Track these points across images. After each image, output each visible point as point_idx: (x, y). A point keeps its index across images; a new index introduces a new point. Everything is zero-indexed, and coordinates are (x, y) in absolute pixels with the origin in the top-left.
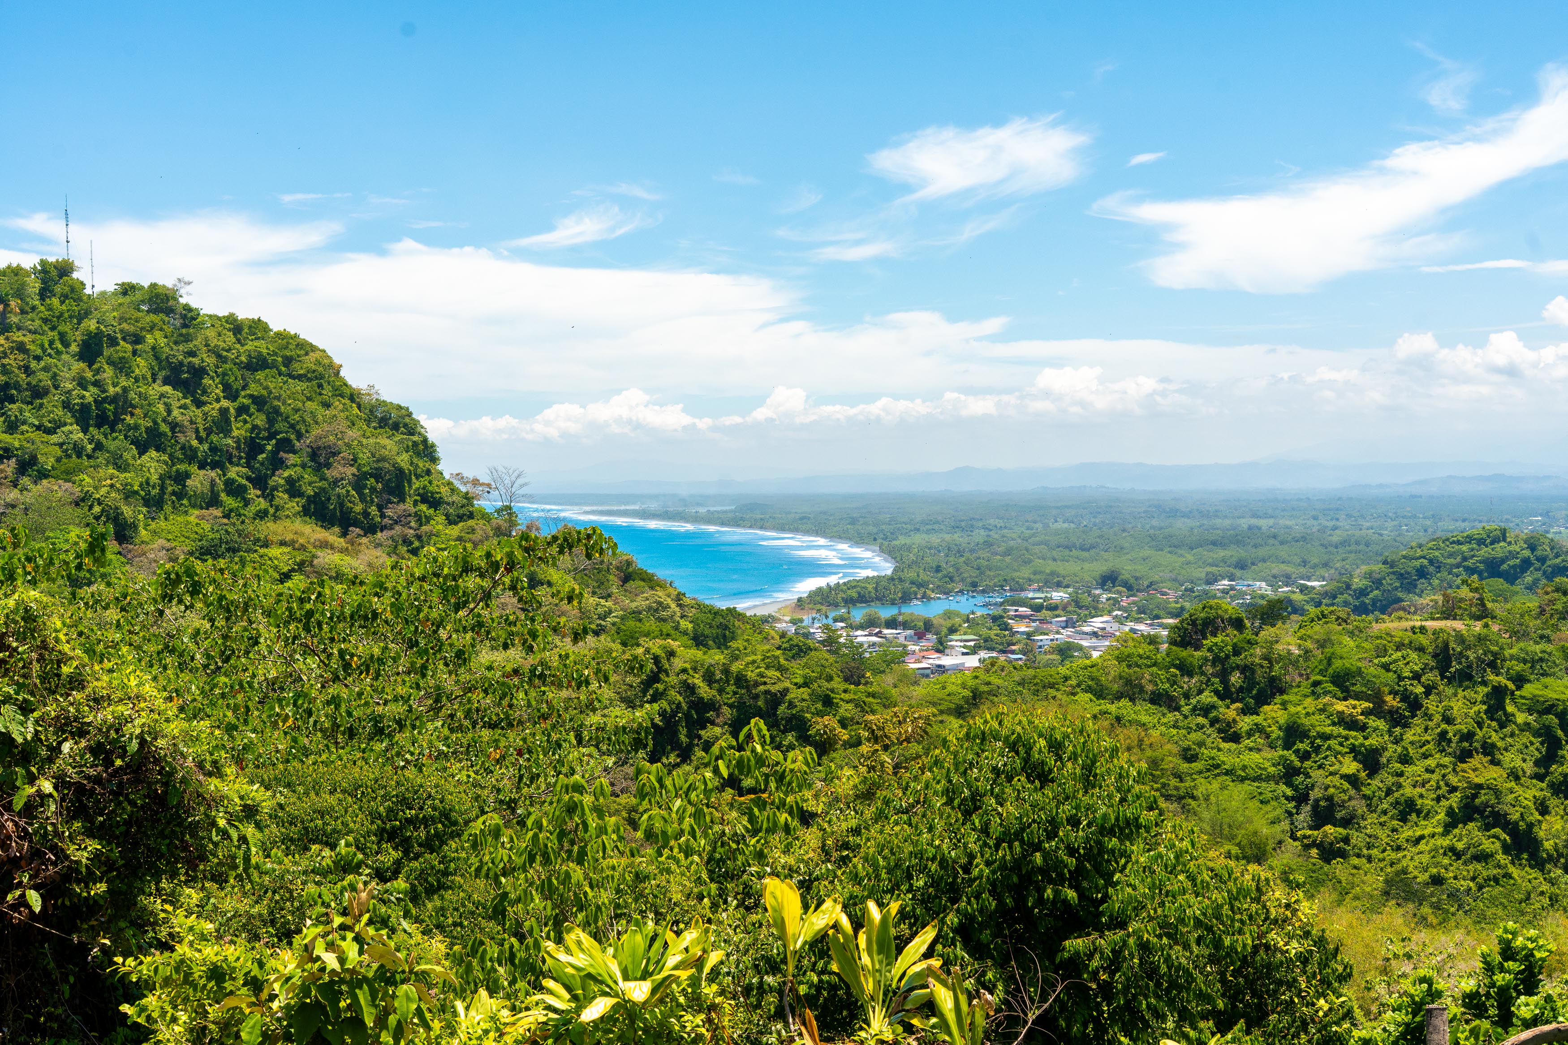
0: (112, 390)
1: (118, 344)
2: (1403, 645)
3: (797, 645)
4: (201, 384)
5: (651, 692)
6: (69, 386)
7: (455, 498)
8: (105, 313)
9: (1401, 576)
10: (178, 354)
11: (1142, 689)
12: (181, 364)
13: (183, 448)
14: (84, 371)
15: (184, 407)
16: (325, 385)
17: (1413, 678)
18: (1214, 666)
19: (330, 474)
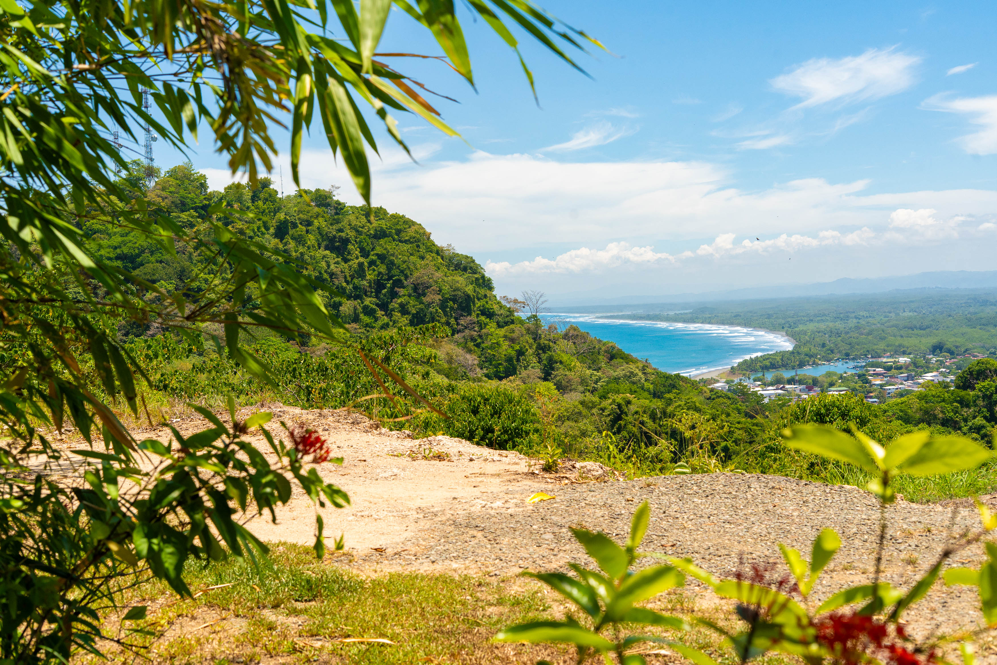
0: (294, 255)
1: (297, 227)
3: (721, 396)
4: (347, 248)
5: (617, 426)
7: (502, 311)
8: (290, 208)
10: (332, 231)
11: (935, 417)
12: (335, 237)
13: (337, 288)
14: (278, 244)
15: (337, 263)
16: (421, 246)
18: (984, 401)
19: (425, 300)
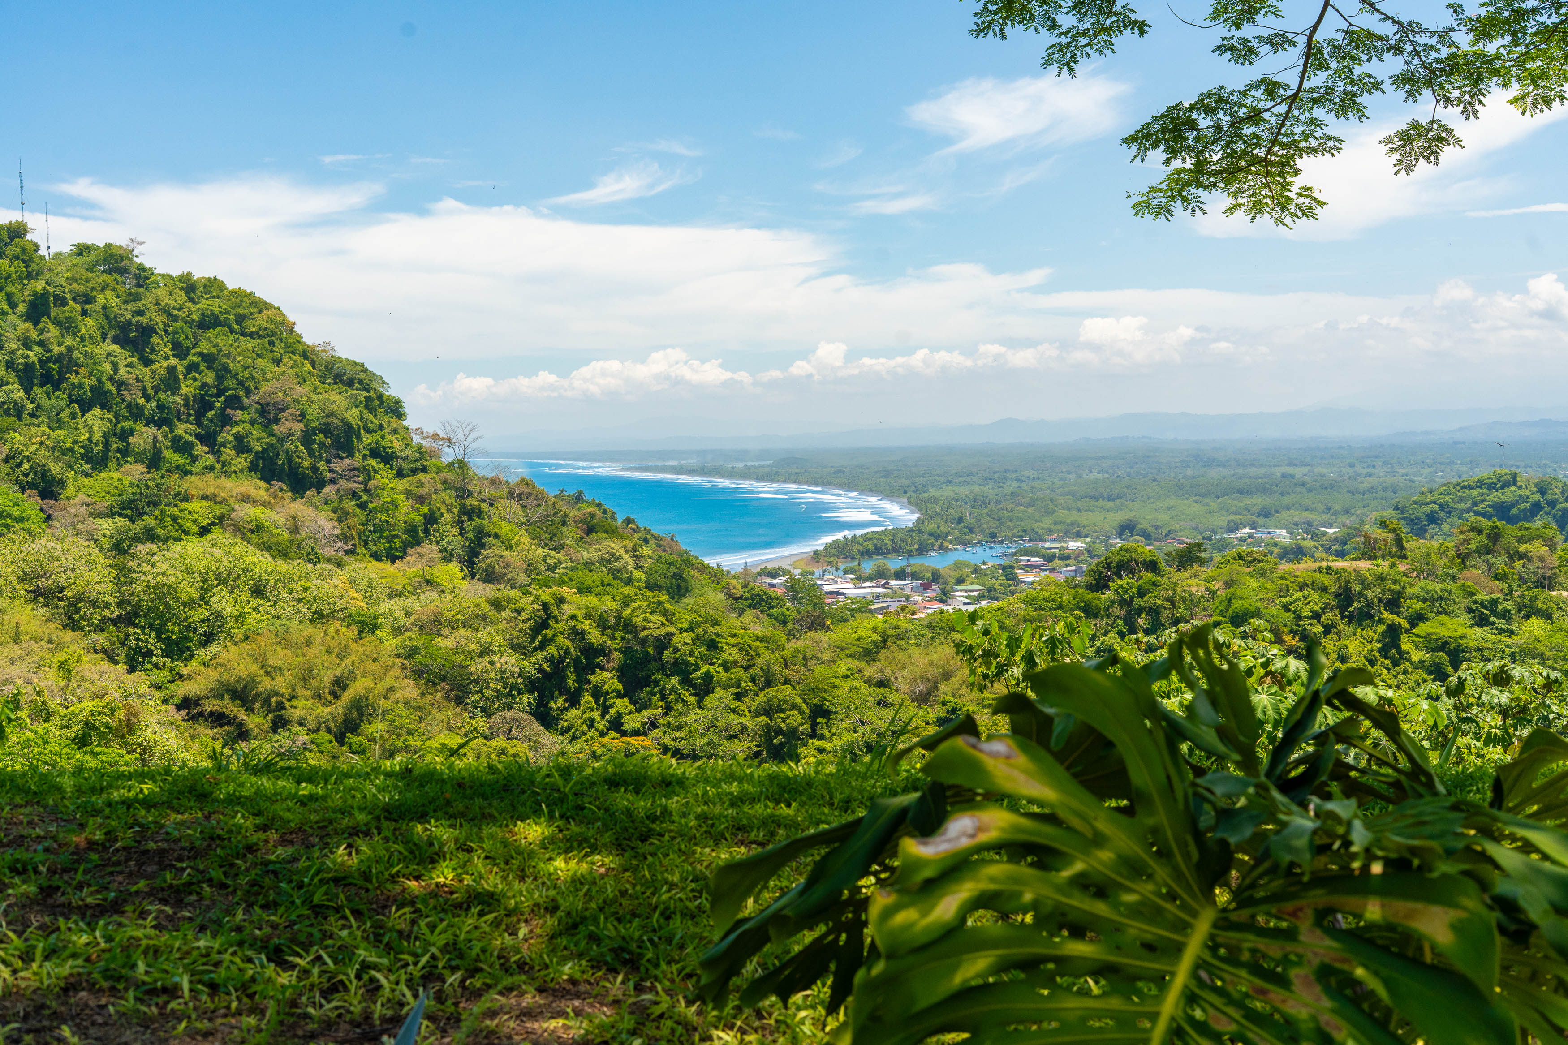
0: (56, 350)
1: (66, 304)
2: (1307, 585)
3: (758, 595)
4: (149, 342)
5: (540, 638)
6: (14, 346)
7: (408, 452)
8: (57, 273)
9: (1411, 522)
10: (126, 313)
12: (129, 323)
13: (129, 406)
14: (28, 331)
15: (130, 365)
16: (277, 342)
17: (1312, 618)
18: (1122, 608)
19: (280, 429)
